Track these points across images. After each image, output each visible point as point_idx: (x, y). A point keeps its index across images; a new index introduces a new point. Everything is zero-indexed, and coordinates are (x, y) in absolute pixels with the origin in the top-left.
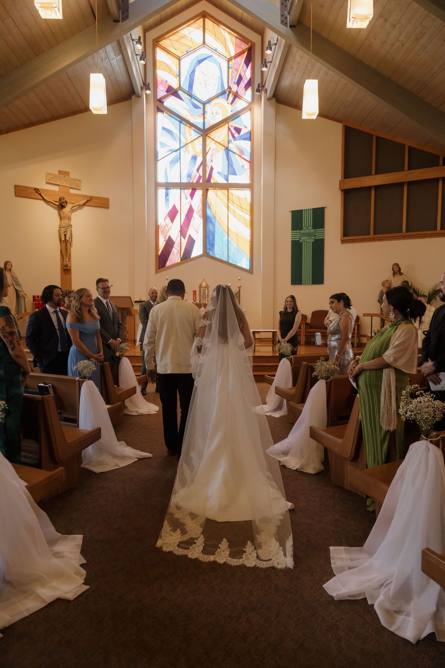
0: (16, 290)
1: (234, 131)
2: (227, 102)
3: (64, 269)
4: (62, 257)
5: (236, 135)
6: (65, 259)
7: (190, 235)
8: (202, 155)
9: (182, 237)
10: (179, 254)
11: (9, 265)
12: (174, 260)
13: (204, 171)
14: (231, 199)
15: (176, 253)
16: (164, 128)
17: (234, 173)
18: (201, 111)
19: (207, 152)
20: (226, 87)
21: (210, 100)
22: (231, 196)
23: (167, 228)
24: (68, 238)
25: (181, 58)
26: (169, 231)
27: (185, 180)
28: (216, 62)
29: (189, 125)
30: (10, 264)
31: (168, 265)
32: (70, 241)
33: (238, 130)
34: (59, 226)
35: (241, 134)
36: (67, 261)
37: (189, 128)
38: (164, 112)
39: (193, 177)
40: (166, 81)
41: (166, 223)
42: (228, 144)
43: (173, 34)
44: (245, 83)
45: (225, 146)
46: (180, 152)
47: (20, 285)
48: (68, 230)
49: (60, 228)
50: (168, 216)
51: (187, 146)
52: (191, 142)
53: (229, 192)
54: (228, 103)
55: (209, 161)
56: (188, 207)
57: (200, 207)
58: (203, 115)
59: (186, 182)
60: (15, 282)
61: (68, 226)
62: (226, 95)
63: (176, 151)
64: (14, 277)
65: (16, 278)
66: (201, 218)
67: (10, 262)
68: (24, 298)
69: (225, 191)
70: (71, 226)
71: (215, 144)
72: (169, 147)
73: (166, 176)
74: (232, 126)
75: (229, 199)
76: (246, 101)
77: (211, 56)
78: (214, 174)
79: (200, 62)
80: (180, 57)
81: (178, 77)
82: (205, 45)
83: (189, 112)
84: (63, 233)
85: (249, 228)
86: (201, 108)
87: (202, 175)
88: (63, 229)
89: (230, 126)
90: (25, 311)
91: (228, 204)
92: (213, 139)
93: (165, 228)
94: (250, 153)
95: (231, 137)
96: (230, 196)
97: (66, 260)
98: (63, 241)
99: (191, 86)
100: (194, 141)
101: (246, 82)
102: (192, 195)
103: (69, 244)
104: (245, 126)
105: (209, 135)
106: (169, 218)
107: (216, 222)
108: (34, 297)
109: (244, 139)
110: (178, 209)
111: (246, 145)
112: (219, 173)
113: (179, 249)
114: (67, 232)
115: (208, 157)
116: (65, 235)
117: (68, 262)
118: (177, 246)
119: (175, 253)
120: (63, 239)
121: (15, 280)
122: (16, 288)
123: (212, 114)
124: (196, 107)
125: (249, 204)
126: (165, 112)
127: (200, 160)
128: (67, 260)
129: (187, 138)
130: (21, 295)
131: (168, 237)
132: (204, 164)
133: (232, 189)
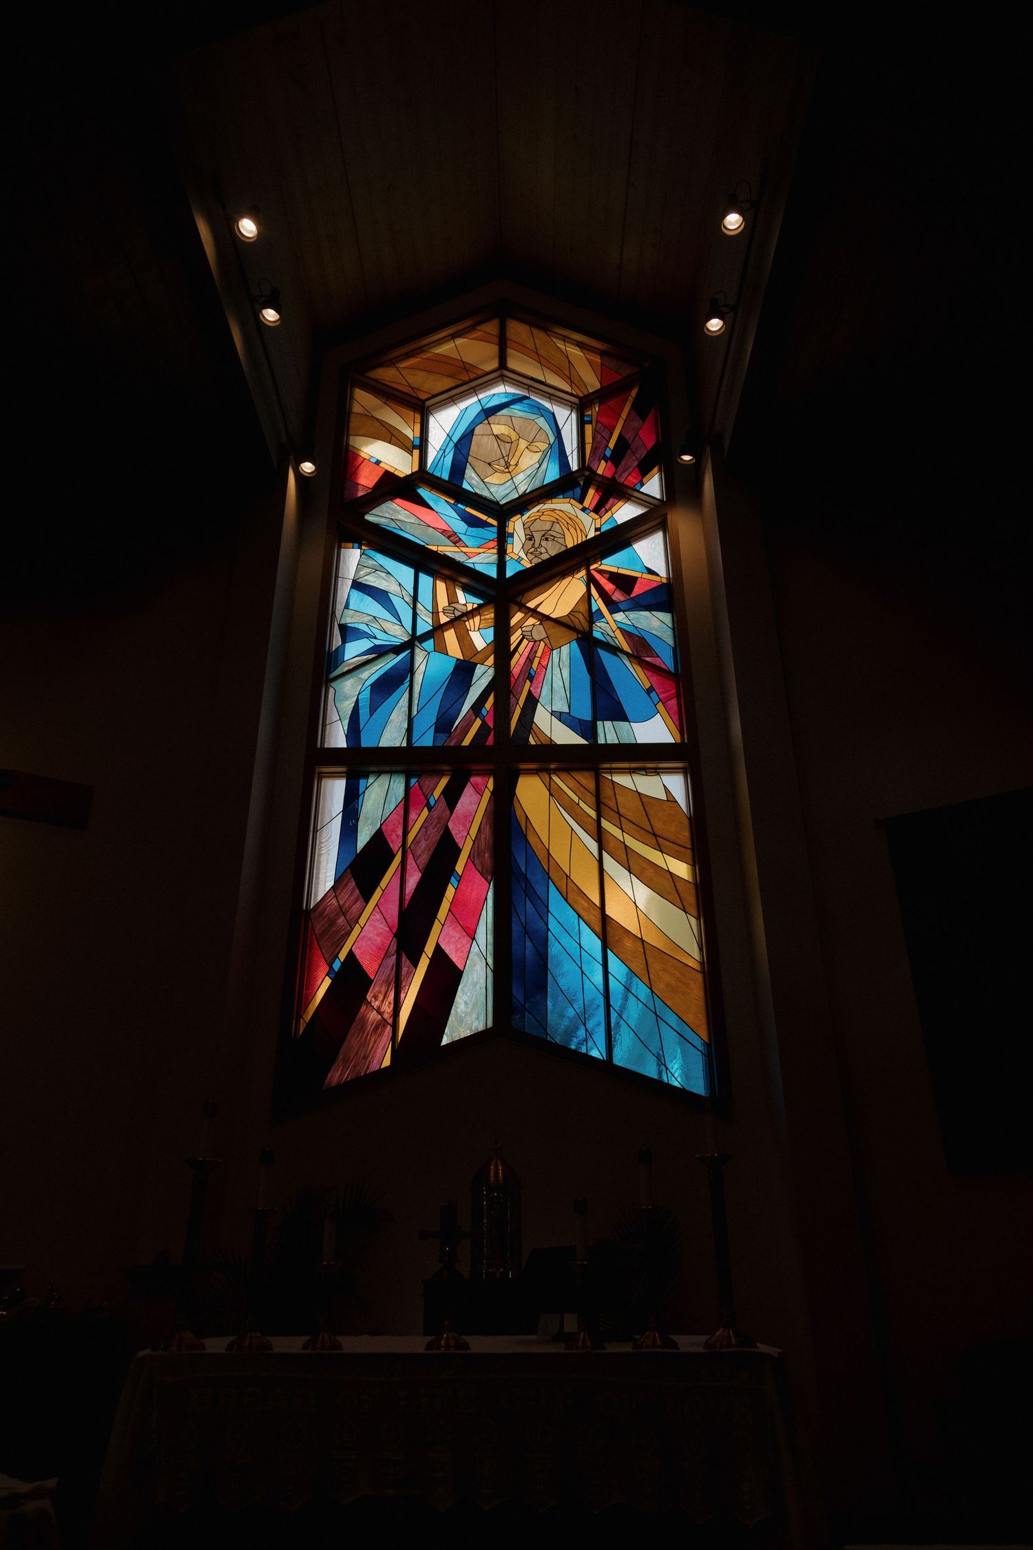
1: (608, 587)
2: (581, 507)
5: (618, 596)
7: (438, 949)
8: (491, 661)
9: (404, 958)
10: (389, 1029)
12: (364, 1057)
13: (503, 711)
14: (612, 804)
15: (376, 1028)
16: (357, 585)
17: (619, 714)
18: (492, 534)
19: (512, 647)
20: (574, 466)
21: (522, 504)
22: (611, 793)
23: (341, 920)
25: (428, 403)
26: (349, 933)
27: (426, 739)
28: (540, 410)
29: (446, 572)
31: (334, 1084)
33: (624, 582)
35: (638, 590)
37: (450, 583)
38: (363, 542)
39: (459, 730)
40: (378, 462)
41: (341, 903)
42: (591, 622)
43: (408, 356)
44: (638, 456)
45: (578, 626)
46: (412, 655)
50: (350, 875)
51: (437, 634)
52: (455, 623)
53: (601, 779)
54: (584, 510)
55: (522, 677)
56: (435, 835)
57: (483, 836)
58: (498, 545)
59: (431, 744)
62: (578, 491)
63: (397, 650)
66: (489, 878)
69: (587, 780)
71: (541, 624)
72: (372, 640)
73: (354, 730)
74: (601, 572)
75: (603, 807)
76: (643, 500)
77: (525, 398)
78: (542, 718)
79: (488, 413)
80: (424, 401)
81: (416, 453)
82: (506, 373)
83: (449, 537)
85: (695, 914)
86: (492, 526)
87: (491, 724)
89: (593, 572)
91: (599, 822)
92: (534, 612)
93: (332, 923)
94: (674, 650)
95: (598, 604)
96: (607, 792)
99: (458, 469)
100: (465, 619)
101: (642, 453)
102: (452, 795)
104: (647, 568)
105: (519, 599)
106: (352, 884)
107: (552, 889)
109: (649, 608)
110: (395, 845)
111: (657, 624)
112: (559, 716)
113: (388, 1009)
115: (517, 662)
118: (381, 997)
119: (369, 1028)
123: (530, 539)
124: (472, 522)
125: (686, 822)
126: (366, 540)
127: (483, 676)
129: (440, 609)
131: (343, 955)
132: (502, 685)
133: (614, 765)
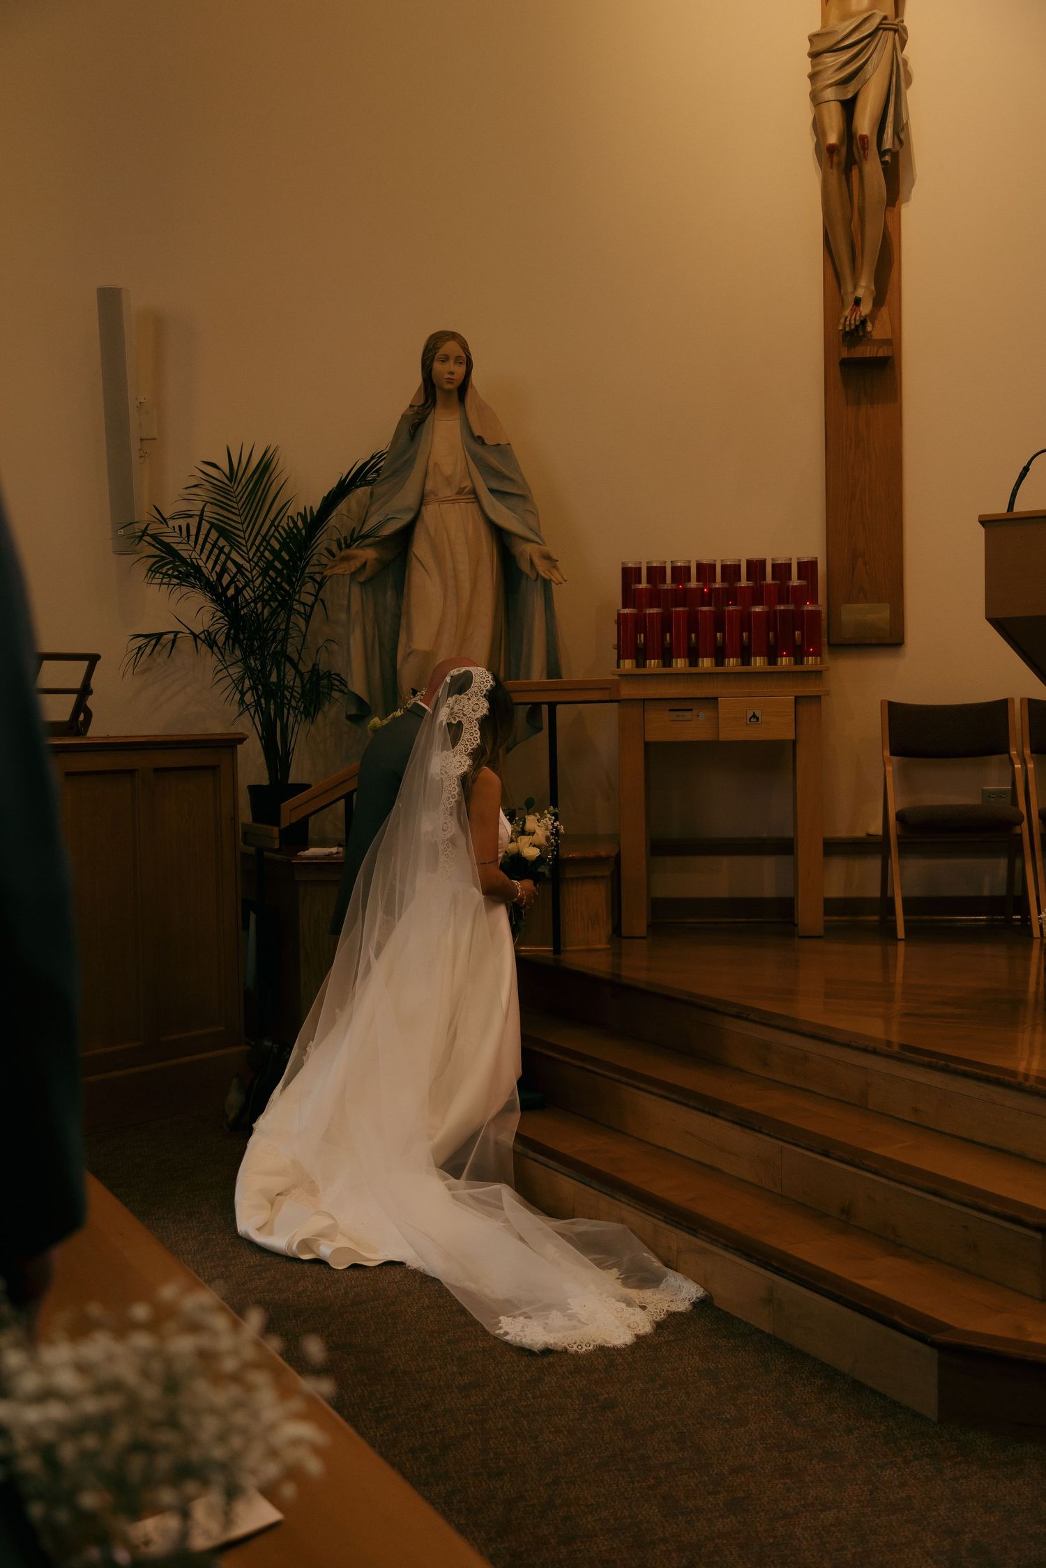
0: (501, 536)
3: (844, 363)
4: (830, 271)
6: (850, 288)
11: (445, 359)
24: (865, 124)
30: (451, 347)
32: (888, 145)
34: (808, 45)
36: (858, 302)
47: (524, 498)
48: (869, 67)
49: (814, 55)
60: (489, 471)
61: (872, 35)
64: (480, 440)
65: (502, 450)
67: (454, 336)
68: (547, 584)
70: (900, 33)
84: (830, 94)
88: (831, 60)
90: (553, 669)
97: (855, 287)
98: (832, 149)
103: (873, 168)
108: (629, 575)
114: (866, 81)
116: (849, 107)
117: (865, 309)
120: (833, 139)
121: (493, 460)
122: (493, 516)
128: (860, 292)
130: (525, 567)
